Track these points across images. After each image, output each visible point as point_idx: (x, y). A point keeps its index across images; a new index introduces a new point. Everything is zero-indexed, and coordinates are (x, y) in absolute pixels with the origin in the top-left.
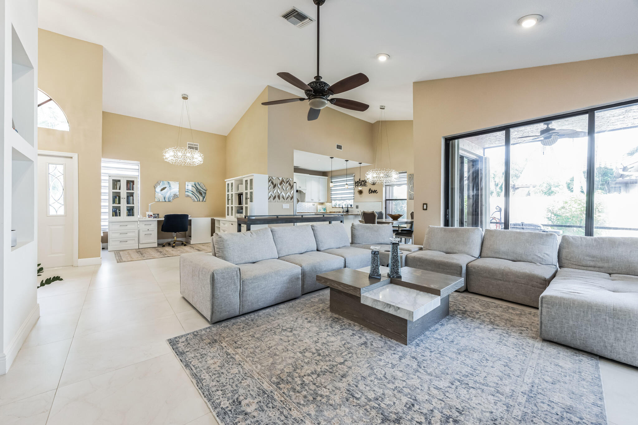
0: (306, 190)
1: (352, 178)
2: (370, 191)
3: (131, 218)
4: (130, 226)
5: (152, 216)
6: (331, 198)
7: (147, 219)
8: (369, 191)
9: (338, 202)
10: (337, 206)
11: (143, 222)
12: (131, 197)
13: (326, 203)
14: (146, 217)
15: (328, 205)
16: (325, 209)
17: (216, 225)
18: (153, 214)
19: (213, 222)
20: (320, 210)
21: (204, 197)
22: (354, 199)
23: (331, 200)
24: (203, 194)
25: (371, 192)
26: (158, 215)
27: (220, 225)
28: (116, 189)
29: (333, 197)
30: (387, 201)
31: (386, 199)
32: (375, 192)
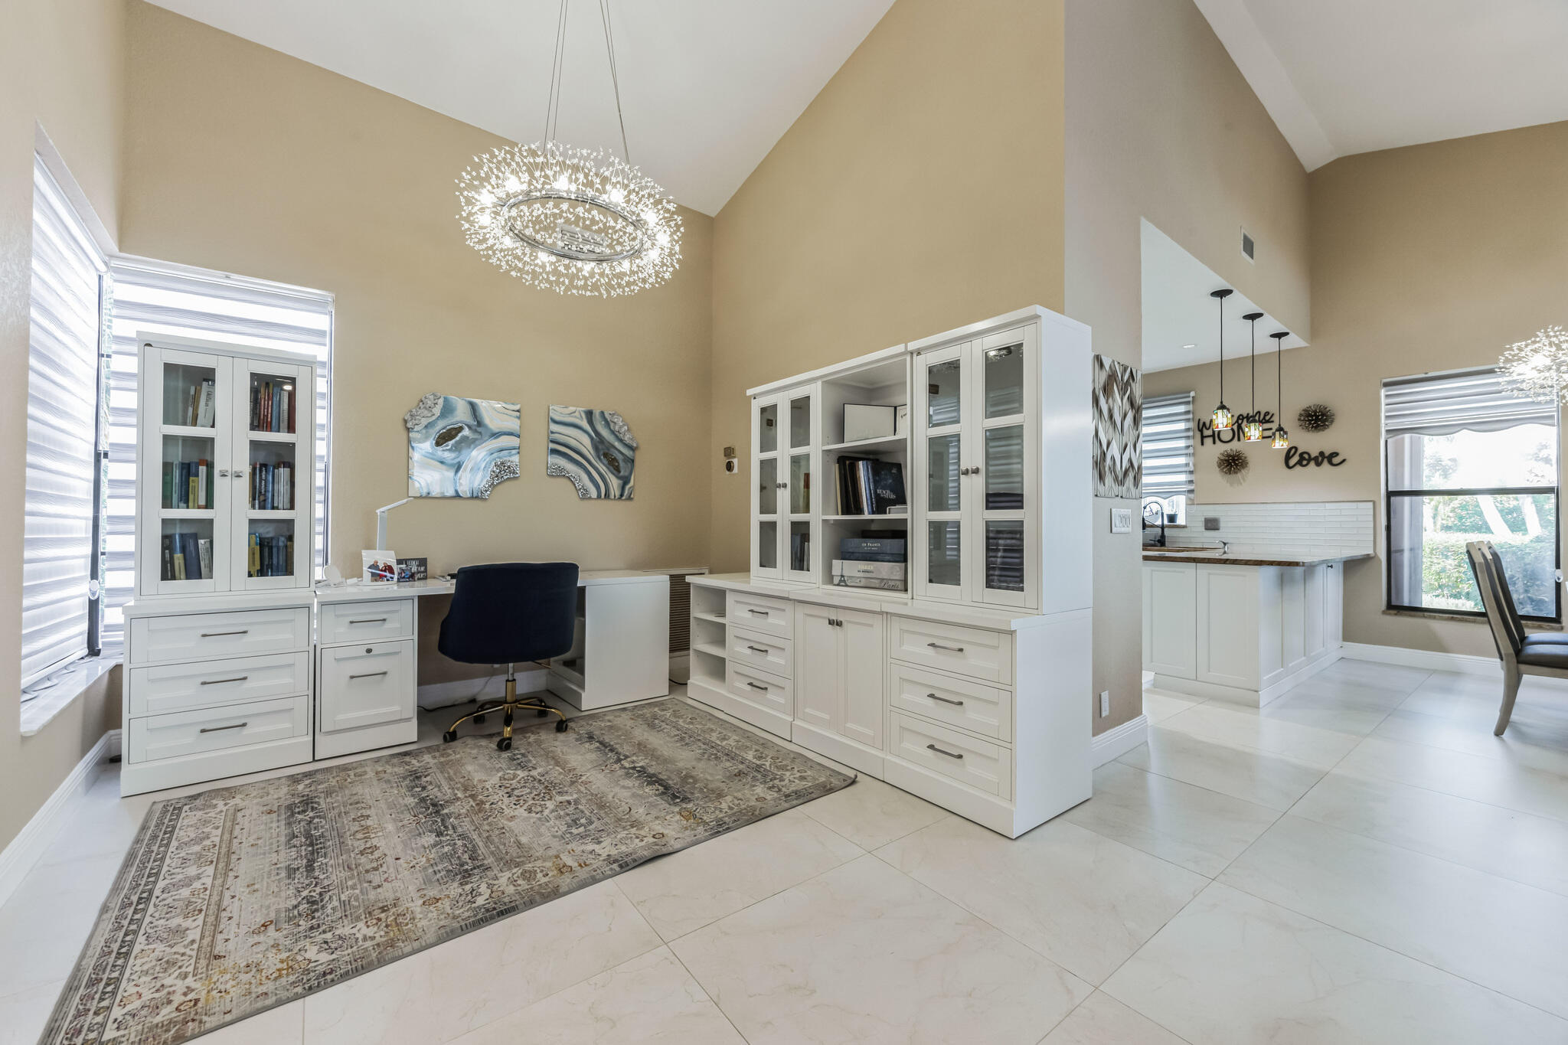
1: (1183, 408)
2: (1295, 459)
3: (273, 588)
4: (264, 636)
5: (390, 569)
7: (367, 587)
8: (1288, 457)
11: (341, 610)
12: (283, 472)
14: (361, 576)
17: (698, 612)
18: (399, 562)
19: (680, 595)
21: (625, 481)
22: (1191, 491)
24: (622, 464)
25: (1299, 463)
26: (423, 562)
27: (722, 614)
28: (194, 423)
30: (1392, 499)
31: (1390, 490)
32: (1326, 460)
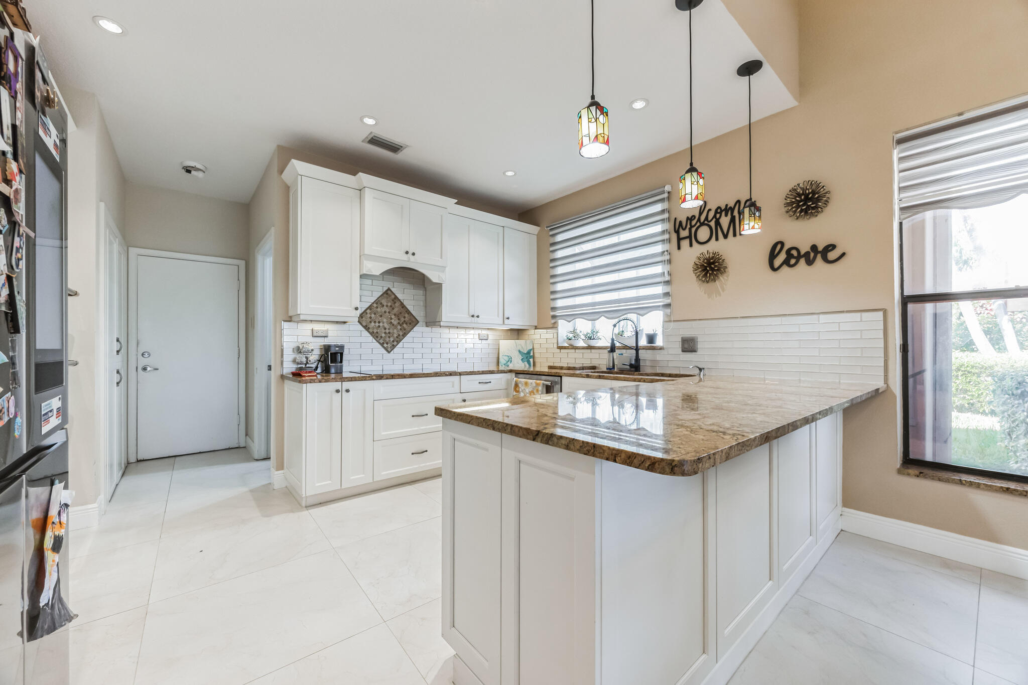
0: (443, 268)
1: (658, 207)
2: (782, 257)
6: (554, 309)
8: (772, 256)
9: (583, 326)
10: (581, 343)
13: (532, 331)
15: (541, 338)
16: (528, 356)
20: (510, 360)
22: (668, 306)
23: (554, 317)
25: (786, 262)
29: (560, 303)
30: (911, 307)
31: (906, 294)
32: (819, 256)
